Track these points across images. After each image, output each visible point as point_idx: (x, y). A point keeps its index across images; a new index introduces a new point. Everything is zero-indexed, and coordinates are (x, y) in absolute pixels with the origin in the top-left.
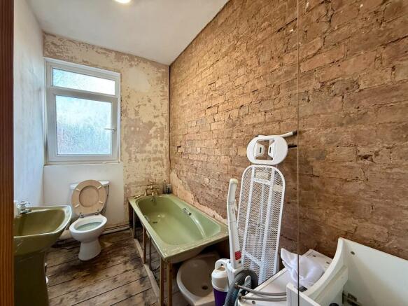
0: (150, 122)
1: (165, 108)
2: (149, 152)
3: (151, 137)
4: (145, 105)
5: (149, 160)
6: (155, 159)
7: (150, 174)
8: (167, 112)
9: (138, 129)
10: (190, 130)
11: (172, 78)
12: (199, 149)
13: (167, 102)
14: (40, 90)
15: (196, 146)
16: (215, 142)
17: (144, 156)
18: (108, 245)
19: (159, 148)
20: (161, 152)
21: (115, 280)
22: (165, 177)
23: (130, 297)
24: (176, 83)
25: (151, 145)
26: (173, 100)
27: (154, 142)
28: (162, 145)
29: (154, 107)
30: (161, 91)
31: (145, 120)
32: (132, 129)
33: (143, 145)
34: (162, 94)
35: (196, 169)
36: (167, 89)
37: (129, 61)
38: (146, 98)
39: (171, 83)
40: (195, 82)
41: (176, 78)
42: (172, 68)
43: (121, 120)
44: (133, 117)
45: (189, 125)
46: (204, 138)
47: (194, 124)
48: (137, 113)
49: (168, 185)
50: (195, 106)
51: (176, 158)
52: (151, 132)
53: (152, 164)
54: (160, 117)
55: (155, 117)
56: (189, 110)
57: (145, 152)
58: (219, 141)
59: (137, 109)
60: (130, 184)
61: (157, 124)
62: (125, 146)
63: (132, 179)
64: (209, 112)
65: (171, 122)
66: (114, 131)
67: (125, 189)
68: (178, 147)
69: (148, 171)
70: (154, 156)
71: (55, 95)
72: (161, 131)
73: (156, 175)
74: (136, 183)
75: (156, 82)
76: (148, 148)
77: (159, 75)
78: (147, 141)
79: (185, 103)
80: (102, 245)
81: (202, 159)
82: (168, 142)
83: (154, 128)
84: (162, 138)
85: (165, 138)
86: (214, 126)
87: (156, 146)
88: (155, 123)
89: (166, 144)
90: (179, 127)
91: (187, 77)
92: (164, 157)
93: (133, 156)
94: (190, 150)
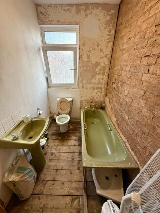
0: (97, 63)
1: (109, 50)
2: (94, 83)
3: (96, 73)
4: (95, 49)
5: (94, 89)
6: (97, 88)
7: (93, 97)
8: (110, 54)
9: (88, 68)
10: (124, 73)
11: (120, 18)
12: (126, 92)
13: (111, 44)
14: (39, 49)
15: (125, 88)
16: (142, 92)
17: (91, 86)
18: (71, 127)
19: (101, 81)
20: (101, 84)
21: (70, 147)
22: (102, 99)
23: (73, 160)
24: (122, 24)
25: (95, 79)
26: (116, 42)
27: (98, 77)
28: (103, 79)
29: (101, 50)
30: (108, 35)
31: (93, 62)
32: (85, 68)
33: (91, 79)
34: (108, 37)
35: (121, 104)
36: (113, 32)
37: (85, 11)
38: (95, 43)
39: (118, 23)
40: (139, 24)
41: (122, 18)
42: (121, 6)
43: (79, 63)
44: (85, 60)
45: (124, 69)
46: (133, 84)
47: (128, 69)
48: (88, 56)
49: (103, 105)
50: (132, 51)
51: (111, 90)
52: (97, 70)
53: (96, 91)
54: (104, 58)
55: (100, 58)
56: (127, 54)
57: (92, 83)
58: (147, 94)
59: (88, 53)
60: (83, 101)
61: (101, 64)
62: (81, 79)
63: (84, 99)
64: (145, 61)
65: (112, 62)
66: (75, 70)
67: (80, 103)
68: (113, 83)
69: (93, 95)
70: (97, 86)
71: (46, 51)
72: (103, 69)
73: (97, 97)
74: (86, 100)
75: (105, 26)
76: (94, 81)
77: (108, 18)
78: (93, 76)
79: (125, 47)
80: (69, 127)
81: (127, 100)
82: (107, 77)
83: (99, 67)
84: (103, 74)
85: (106, 74)
86: (146, 77)
87: (99, 79)
88: (100, 63)
89: (105, 78)
90: (116, 68)
91: (132, 16)
92: (103, 87)
93: (85, 86)
94: (120, 89)
